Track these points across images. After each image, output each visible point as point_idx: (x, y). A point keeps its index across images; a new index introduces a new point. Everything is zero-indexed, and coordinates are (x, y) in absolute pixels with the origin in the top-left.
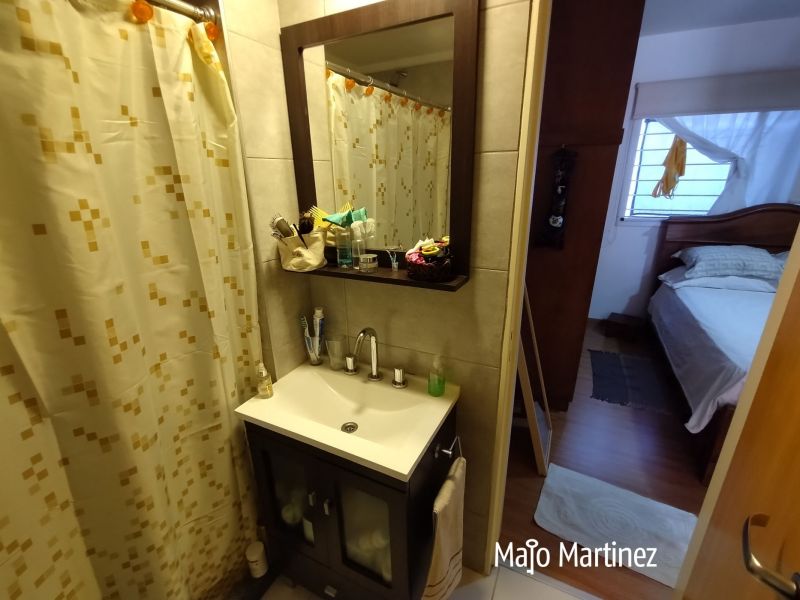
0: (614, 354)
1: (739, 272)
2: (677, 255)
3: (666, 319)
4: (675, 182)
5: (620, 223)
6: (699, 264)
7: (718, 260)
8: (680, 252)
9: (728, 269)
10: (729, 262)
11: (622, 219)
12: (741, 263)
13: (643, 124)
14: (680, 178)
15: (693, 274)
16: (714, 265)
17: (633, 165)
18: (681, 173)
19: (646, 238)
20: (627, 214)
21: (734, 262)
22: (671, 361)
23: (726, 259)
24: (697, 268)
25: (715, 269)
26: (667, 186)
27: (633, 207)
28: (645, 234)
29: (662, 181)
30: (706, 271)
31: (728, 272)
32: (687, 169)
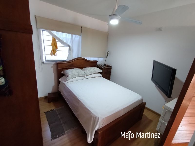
0: (53, 110)
1: (78, 76)
2: (62, 73)
3: (66, 94)
4: (56, 51)
5: (43, 64)
6: (69, 75)
7: (73, 73)
8: (63, 72)
9: (75, 75)
10: (75, 74)
11: (43, 63)
12: (78, 73)
13: (41, 31)
14: (57, 50)
15: (69, 79)
16: (72, 75)
17: (42, 45)
18: (57, 49)
19: (52, 69)
20: (44, 61)
21: (76, 73)
22: (72, 109)
23: (75, 73)
24: (69, 77)
25: (73, 76)
26: (54, 52)
27: (45, 58)
28: (52, 67)
29: (52, 50)
30: (71, 77)
31: (76, 76)
32: (58, 47)
